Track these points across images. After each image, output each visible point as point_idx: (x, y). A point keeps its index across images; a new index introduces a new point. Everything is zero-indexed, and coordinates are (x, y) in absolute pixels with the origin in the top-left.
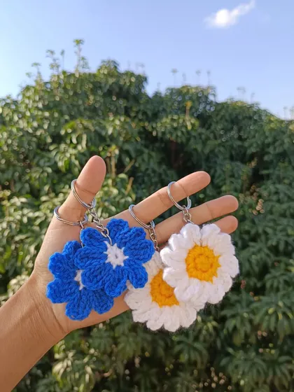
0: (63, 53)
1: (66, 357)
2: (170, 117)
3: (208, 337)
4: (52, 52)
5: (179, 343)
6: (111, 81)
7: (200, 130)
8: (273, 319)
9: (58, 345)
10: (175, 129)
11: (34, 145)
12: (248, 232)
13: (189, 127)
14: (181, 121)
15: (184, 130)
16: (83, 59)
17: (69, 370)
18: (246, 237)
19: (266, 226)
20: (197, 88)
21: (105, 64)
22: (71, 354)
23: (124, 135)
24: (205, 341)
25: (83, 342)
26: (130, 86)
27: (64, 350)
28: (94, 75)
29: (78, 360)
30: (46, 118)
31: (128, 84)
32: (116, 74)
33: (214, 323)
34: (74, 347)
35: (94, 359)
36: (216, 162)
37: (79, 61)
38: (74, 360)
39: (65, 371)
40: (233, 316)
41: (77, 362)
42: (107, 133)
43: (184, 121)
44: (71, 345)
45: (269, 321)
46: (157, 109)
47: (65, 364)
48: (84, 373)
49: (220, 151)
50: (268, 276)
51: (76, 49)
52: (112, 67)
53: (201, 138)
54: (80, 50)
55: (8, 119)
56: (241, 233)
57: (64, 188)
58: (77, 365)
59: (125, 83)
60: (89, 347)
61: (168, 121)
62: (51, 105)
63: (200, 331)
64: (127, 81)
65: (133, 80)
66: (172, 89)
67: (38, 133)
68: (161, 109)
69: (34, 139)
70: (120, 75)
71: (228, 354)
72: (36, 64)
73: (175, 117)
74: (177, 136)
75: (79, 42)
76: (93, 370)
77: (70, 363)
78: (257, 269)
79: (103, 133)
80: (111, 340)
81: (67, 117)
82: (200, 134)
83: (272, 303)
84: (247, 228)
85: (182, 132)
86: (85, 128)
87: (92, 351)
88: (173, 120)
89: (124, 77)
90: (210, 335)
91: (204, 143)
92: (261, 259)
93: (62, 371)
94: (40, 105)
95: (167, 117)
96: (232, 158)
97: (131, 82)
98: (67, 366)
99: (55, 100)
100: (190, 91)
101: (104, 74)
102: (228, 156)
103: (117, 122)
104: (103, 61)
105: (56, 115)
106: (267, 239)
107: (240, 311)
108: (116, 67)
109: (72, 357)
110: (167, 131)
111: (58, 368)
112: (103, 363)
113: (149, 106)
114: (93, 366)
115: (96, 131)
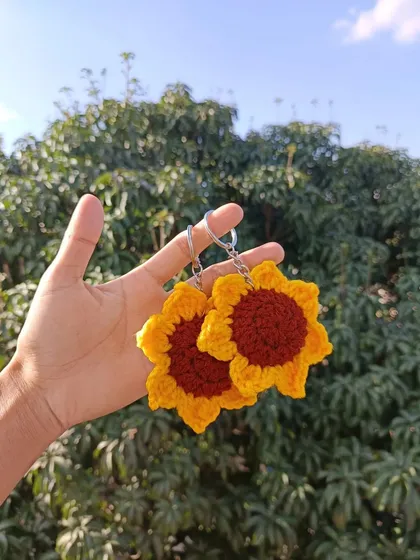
0: (104, 72)
1: (78, 524)
2: (263, 168)
3: (297, 510)
4: (89, 72)
5: (254, 513)
6: (180, 113)
7: (311, 188)
8: (397, 493)
9: (67, 505)
10: (270, 186)
11: (53, 207)
12: (371, 349)
13: (292, 184)
14: (279, 174)
15: (283, 188)
16: (135, 80)
17: (79, 544)
18: (368, 356)
19: (400, 341)
20: (311, 126)
21: (172, 88)
22: (85, 521)
23: (181, 195)
24: (292, 514)
25: (105, 504)
26: (207, 121)
27: (75, 515)
28: (156, 106)
29: (95, 531)
30: (74, 168)
31: (203, 119)
32: (187, 103)
33: (308, 488)
34: (90, 511)
35: (121, 530)
36: (332, 237)
37: (128, 83)
38: (89, 531)
39: (74, 545)
40: (337, 481)
41: (93, 534)
42: (157, 191)
43: (284, 174)
44: (85, 508)
45: (391, 495)
46: (246, 157)
47: (75, 536)
48: (102, 552)
49: (340, 220)
50: (396, 421)
51: (124, 66)
52: (182, 94)
53: (309, 201)
54: (129, 68)
55: (25, 167)
56: (359, 350)
57: (93, 271)
58: (92, 538)
59: (200, 117)
60: (113, 511)
61: (260, 174)
62: (83, 148)
63: (286, 498)
64: (203, 114)
65: (211, 112)
66: (274, 127)
67: (61, 189)
68: (253, 155)
69: (56, 198)
70: (193, 106)
71: (328, 538)
72: (66, 89)
73: (272, 169)
74: (272, 197)
75: (127, 56)
76: (115, 548)
77: (81, 535)
78: (379, 409)
79: (153, 191)
80: (144, 504)
81: (103, 167)
82: (308, 195)
83: (398, 467)
84: (369, 342)
85: (280, 191)
86: (127, 183)
87: (118, 517)
88: (267, 173)
89: (199, 108)
90: (302, 505)
91: (315, 208)
92: (388, 392)
93: (69, 545)
94: (66, 149)
95: (259, 169)
96: (359, 232)
97: (208, 116)
98: (78, 539)
99: (89, 142)
100: (301, 129)
101: (169, 103)
102: (353, 228)
103: (174, 175)
104: (169, 86)
105: (89, 163)
106: (400, 362)
107: (346, 473)
108: (187, 93)
109: (86, 525)
110: (258, 190)
111: (65, 540)
112: (134, 538)
113: (234, 152)
114: (116, 543)
115: (142, 188)
